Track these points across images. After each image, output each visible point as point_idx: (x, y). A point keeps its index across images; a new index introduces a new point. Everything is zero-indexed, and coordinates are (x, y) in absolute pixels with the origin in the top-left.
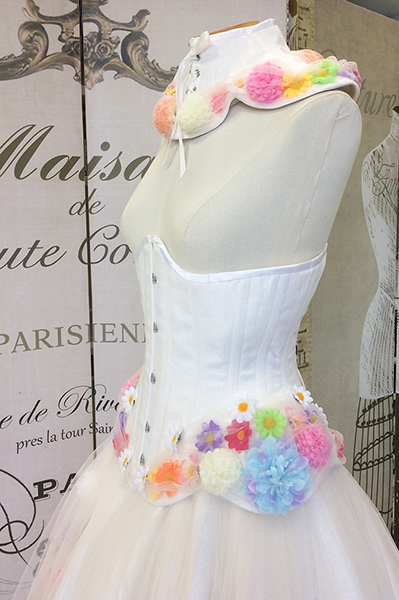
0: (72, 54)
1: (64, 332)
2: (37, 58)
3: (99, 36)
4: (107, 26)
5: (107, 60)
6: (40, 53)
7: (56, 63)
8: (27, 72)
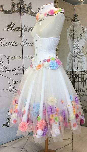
0: (19, 10)
1: (19, 57)
2: (14, 11)
3: (23, 7)
4: (25, 5)
5: (25, 11)
6: (14, 10)
7: (17, 11)
8: (12, 13)
